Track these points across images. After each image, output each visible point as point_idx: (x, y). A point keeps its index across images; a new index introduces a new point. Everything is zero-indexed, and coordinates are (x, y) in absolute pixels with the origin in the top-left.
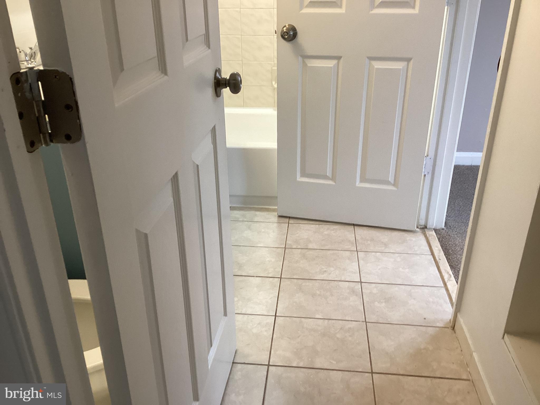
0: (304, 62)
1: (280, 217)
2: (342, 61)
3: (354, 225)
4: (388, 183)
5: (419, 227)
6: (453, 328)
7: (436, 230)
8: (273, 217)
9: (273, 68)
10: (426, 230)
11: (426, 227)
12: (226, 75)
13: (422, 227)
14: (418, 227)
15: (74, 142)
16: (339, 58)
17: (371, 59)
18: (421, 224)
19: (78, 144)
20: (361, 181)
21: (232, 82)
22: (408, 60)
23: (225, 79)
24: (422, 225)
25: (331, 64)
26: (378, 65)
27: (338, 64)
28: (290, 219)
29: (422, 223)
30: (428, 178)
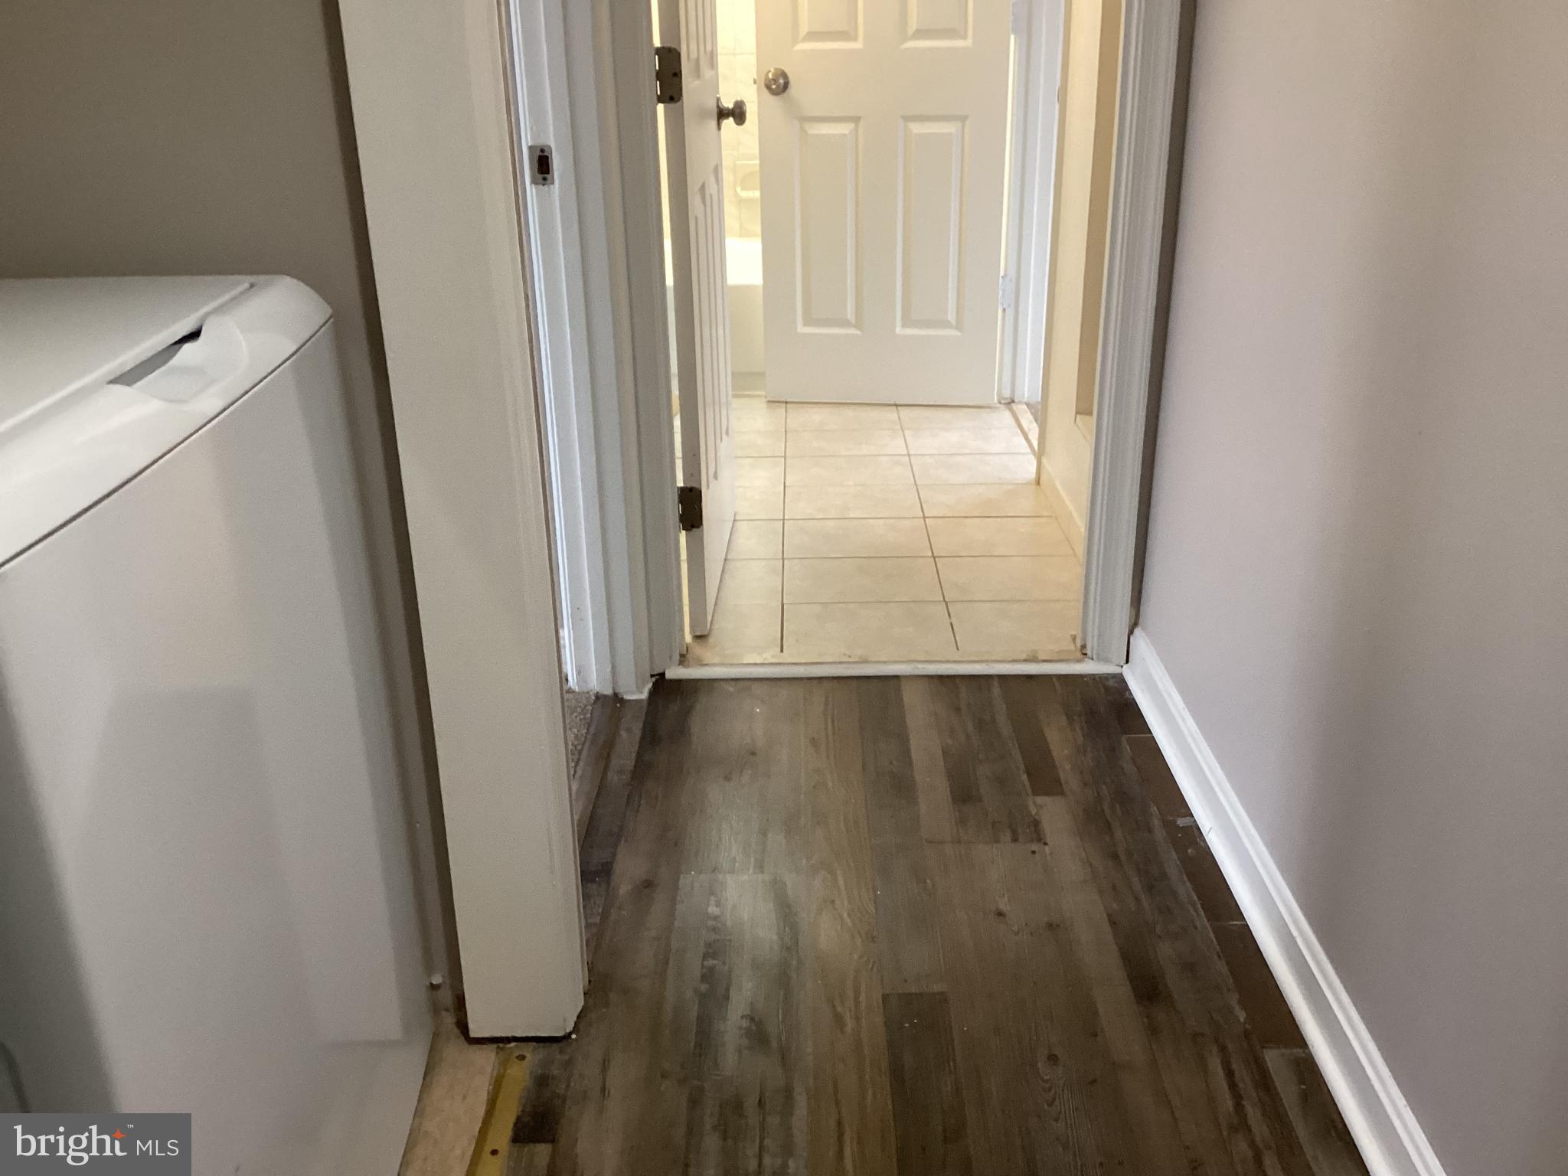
0: (802, 129)
1: (769, 402)
2: (862, 124)
3: (896, 405)
4: (946, 324)
5: (1003, 402)
6: (1038, 482)
7: (1028, 405)
8: (760, 405)
9: (738, 162)
10: (1013, 404)
11: (1013, 401)
12: (728, 104)
13: (1007, 401)
14: (1000, 403)
15: (676, 102)
16: (856, 120)
17: (908, 119)
18: (1005, 396)
19: (678, 104)
20: (904, 326)
21: (737, 111)
22: (963, 119)
23: (728, 109)
24: (1007, 399)
25: (844, 129)
26: (916, 128)
27: (856, 130)
28: (789, 406)
29: (1007, 394)
30: (1010, 312)
